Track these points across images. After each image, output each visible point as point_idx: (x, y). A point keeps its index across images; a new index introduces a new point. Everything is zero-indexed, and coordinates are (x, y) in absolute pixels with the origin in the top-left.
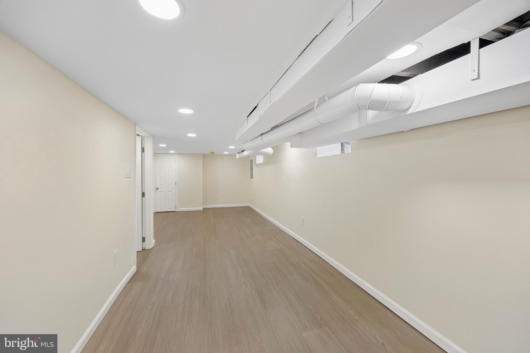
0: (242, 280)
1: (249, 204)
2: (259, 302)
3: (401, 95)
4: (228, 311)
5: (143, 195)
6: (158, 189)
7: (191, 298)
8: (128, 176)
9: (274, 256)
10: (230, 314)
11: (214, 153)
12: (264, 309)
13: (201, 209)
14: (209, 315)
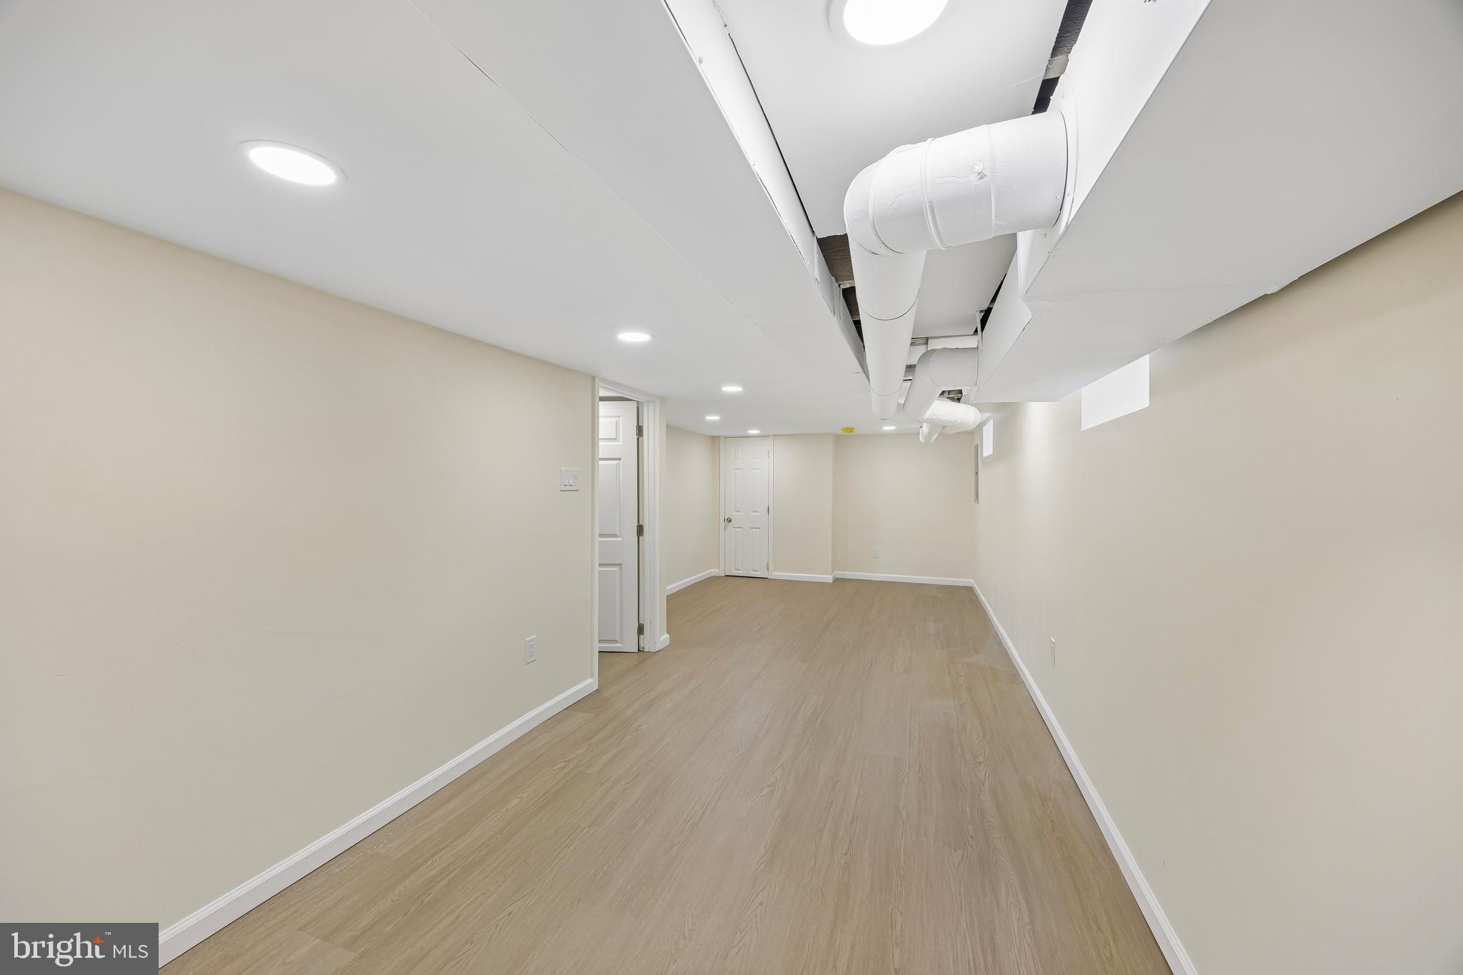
0: (773, 776)
1: (971, 580)
2: (766, 844)
3: (978, 168)
4: (682, 833)
5: (640, 530)
6: (731, 521)
7: (637, 776)
8: (568, 488)
9: (916, 742)
10: (679, 843)
11: (851, 431)
12: (762, 866)
13: (828, 578)
14: (641, 823)
